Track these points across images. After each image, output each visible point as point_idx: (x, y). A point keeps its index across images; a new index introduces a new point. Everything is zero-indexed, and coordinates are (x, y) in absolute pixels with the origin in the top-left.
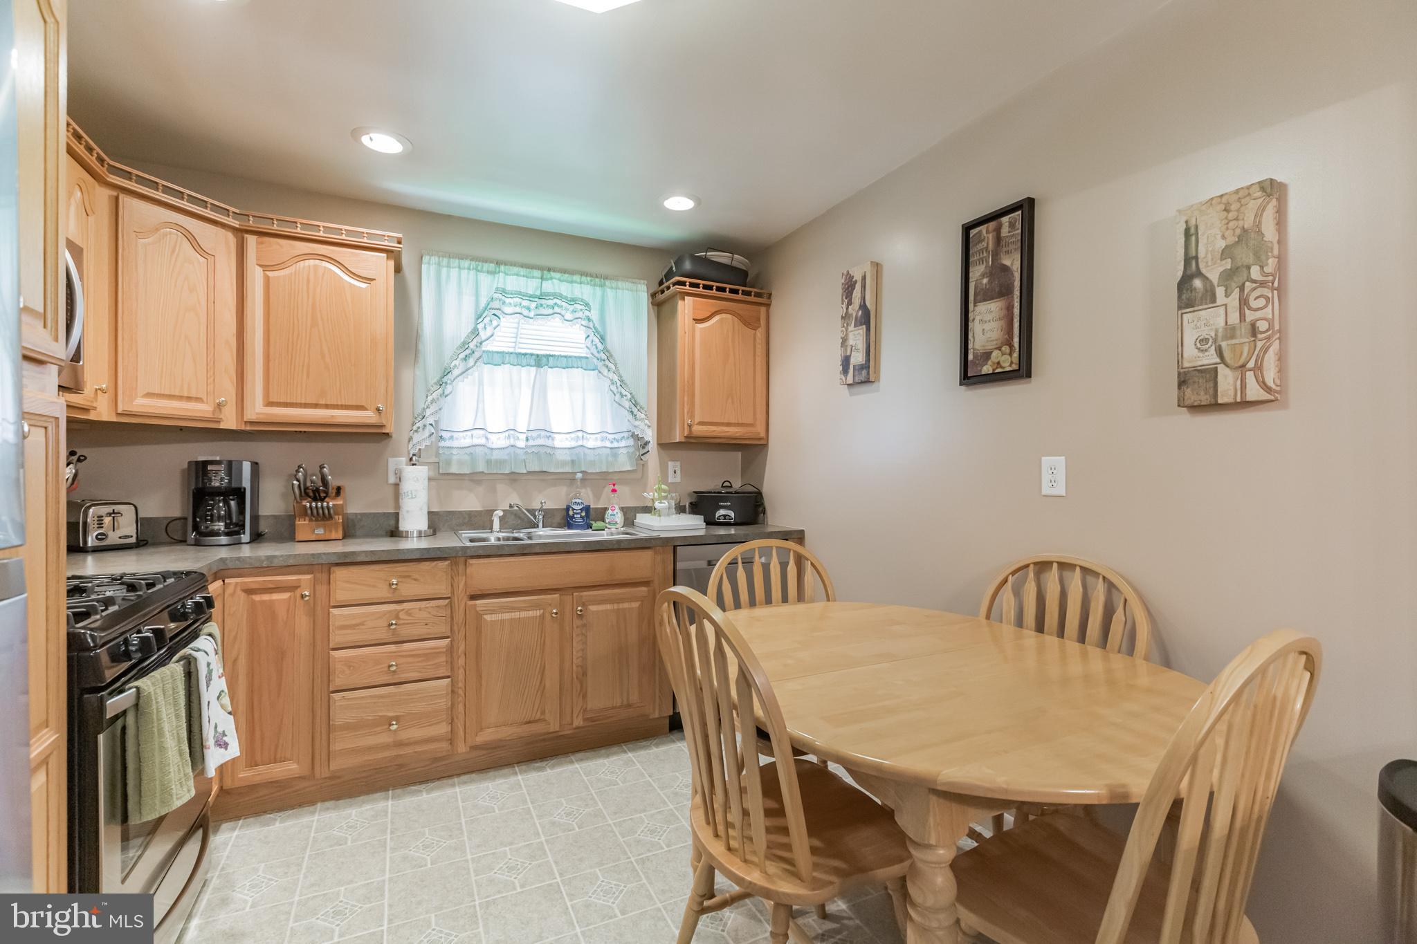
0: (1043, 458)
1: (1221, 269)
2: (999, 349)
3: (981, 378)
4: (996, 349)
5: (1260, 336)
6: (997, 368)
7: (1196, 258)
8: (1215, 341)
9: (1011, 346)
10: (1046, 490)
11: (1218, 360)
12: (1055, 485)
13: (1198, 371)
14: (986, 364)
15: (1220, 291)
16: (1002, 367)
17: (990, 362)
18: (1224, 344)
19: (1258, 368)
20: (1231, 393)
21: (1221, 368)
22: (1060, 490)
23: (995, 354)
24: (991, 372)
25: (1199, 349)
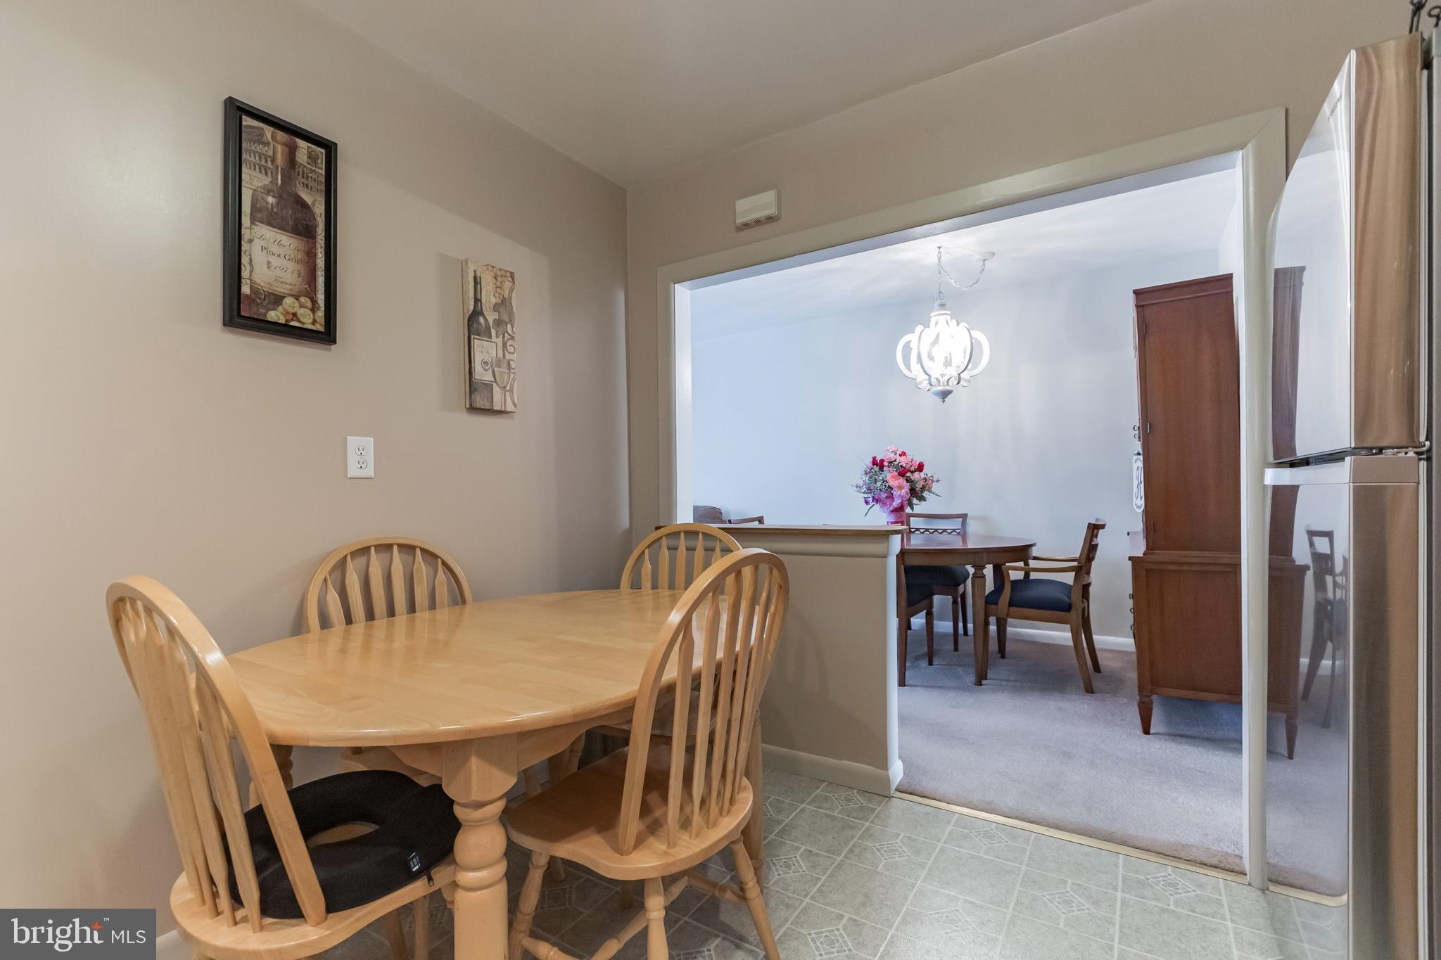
0: (348, 437)
1: (494, 318)
2: (297, 298)
3: (263, 325)
4: (292, 295)
5: (513, 371)
6: (292, 320)
7: (481, 301)
8: (491, 364)
9: (314, 302)
10: (353, 471)
11: (493, 380)
12: (364, 466)
13: (484, 384)
14: (274, 309)
15: (493, 332)
16: (299, 321)
17: (280, 308)
18: (495, 369)
19: (511, 391)
20: (500, 404)
21: (494, 384)
22: (369, 472)
23: (288, 301)
24: (283, 322)
25: (483, 368)
